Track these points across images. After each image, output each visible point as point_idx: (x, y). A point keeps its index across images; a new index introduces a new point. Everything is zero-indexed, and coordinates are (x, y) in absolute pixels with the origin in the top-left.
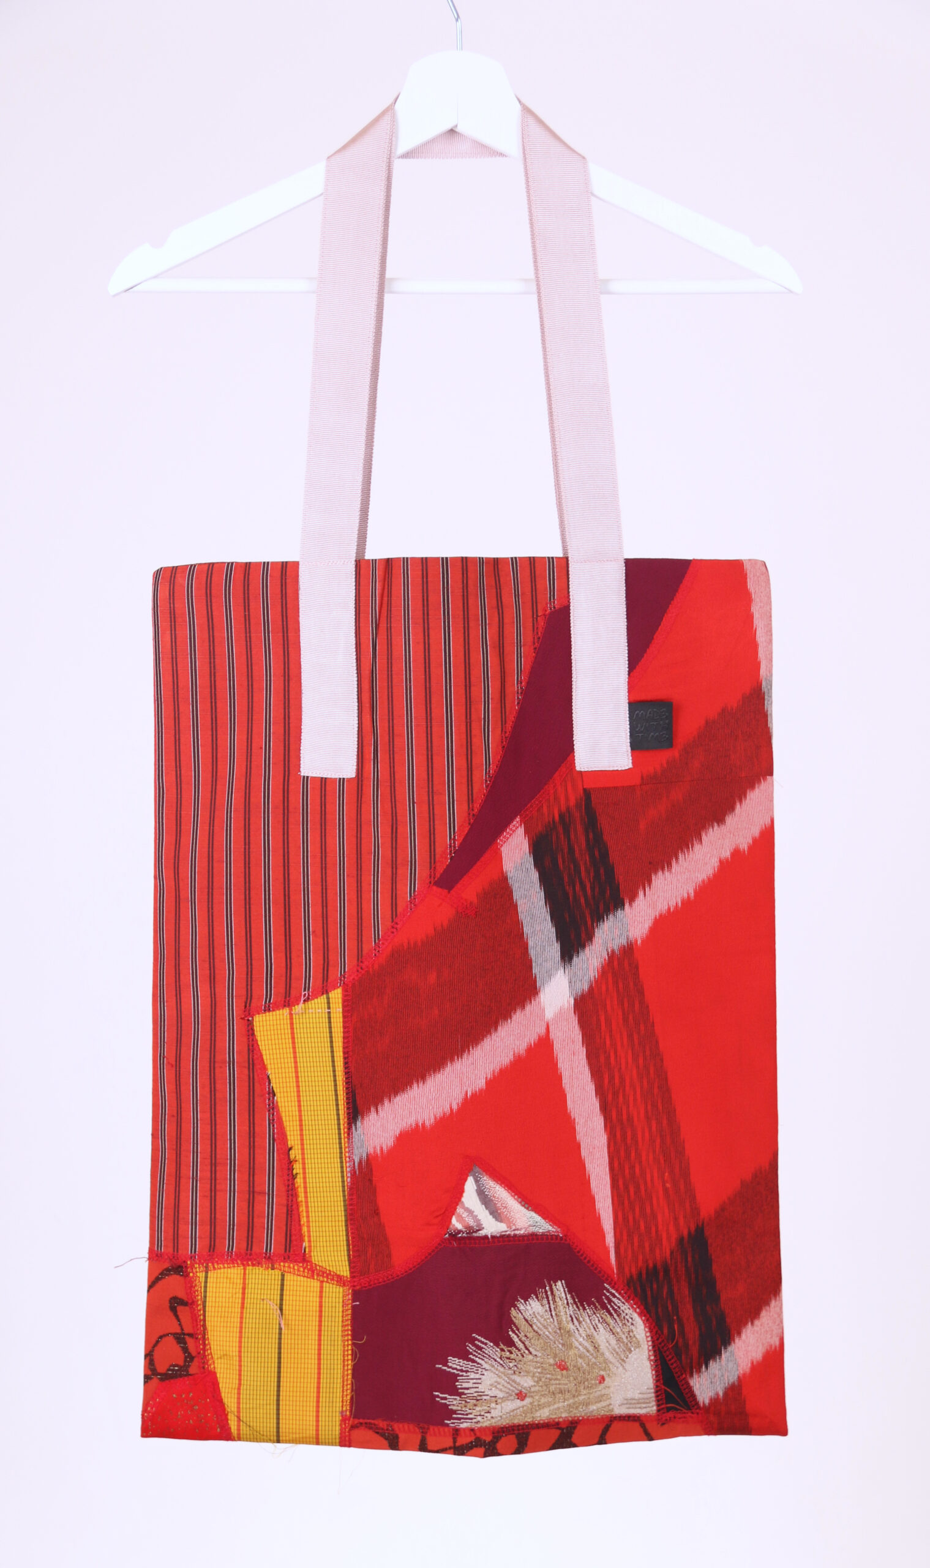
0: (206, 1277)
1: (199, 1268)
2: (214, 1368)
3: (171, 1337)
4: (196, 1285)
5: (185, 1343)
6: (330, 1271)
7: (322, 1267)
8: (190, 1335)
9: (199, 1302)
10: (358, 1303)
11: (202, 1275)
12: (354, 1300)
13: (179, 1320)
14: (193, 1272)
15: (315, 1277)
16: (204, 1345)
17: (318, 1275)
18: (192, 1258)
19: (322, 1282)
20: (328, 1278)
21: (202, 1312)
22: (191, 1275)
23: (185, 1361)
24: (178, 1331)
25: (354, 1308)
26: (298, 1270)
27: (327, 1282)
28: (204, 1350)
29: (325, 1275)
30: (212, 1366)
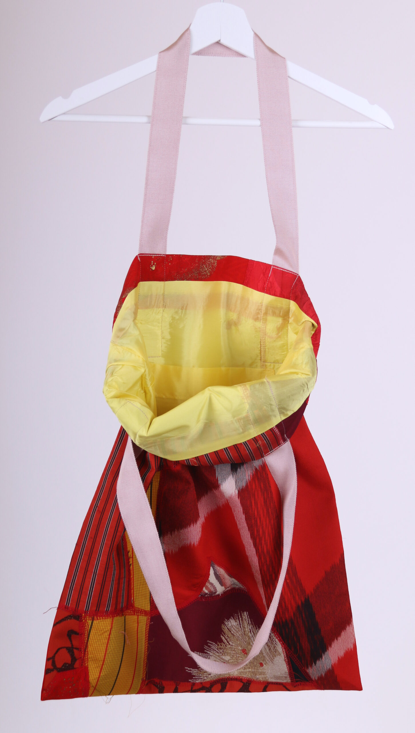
0: (92, 623)
1: (89, 618)
2: (88, 665)
3: (65, 650)
4: (85, 626)
5: (73, 652)
6: (142, 609)
7: (139, 608)
8: (76, 648)
9: (86, 634)
10: (153, 623)
11: (90, 622)
12: (150, 622)
13: (71, 641)
14: (85, 620)
15: (136, 614)
16: (85, 654)
17: (137, 613)
18: (85, 612)
19: (138, 616)
20: (140, 613)
21: (86, 639)
22: (84, 621)
23: (72, 661)
24: (70, 646)
25: (150, 626)
26: (130, 612)
27: (140, 615)
28: (84, 656)
29: (139, 612)
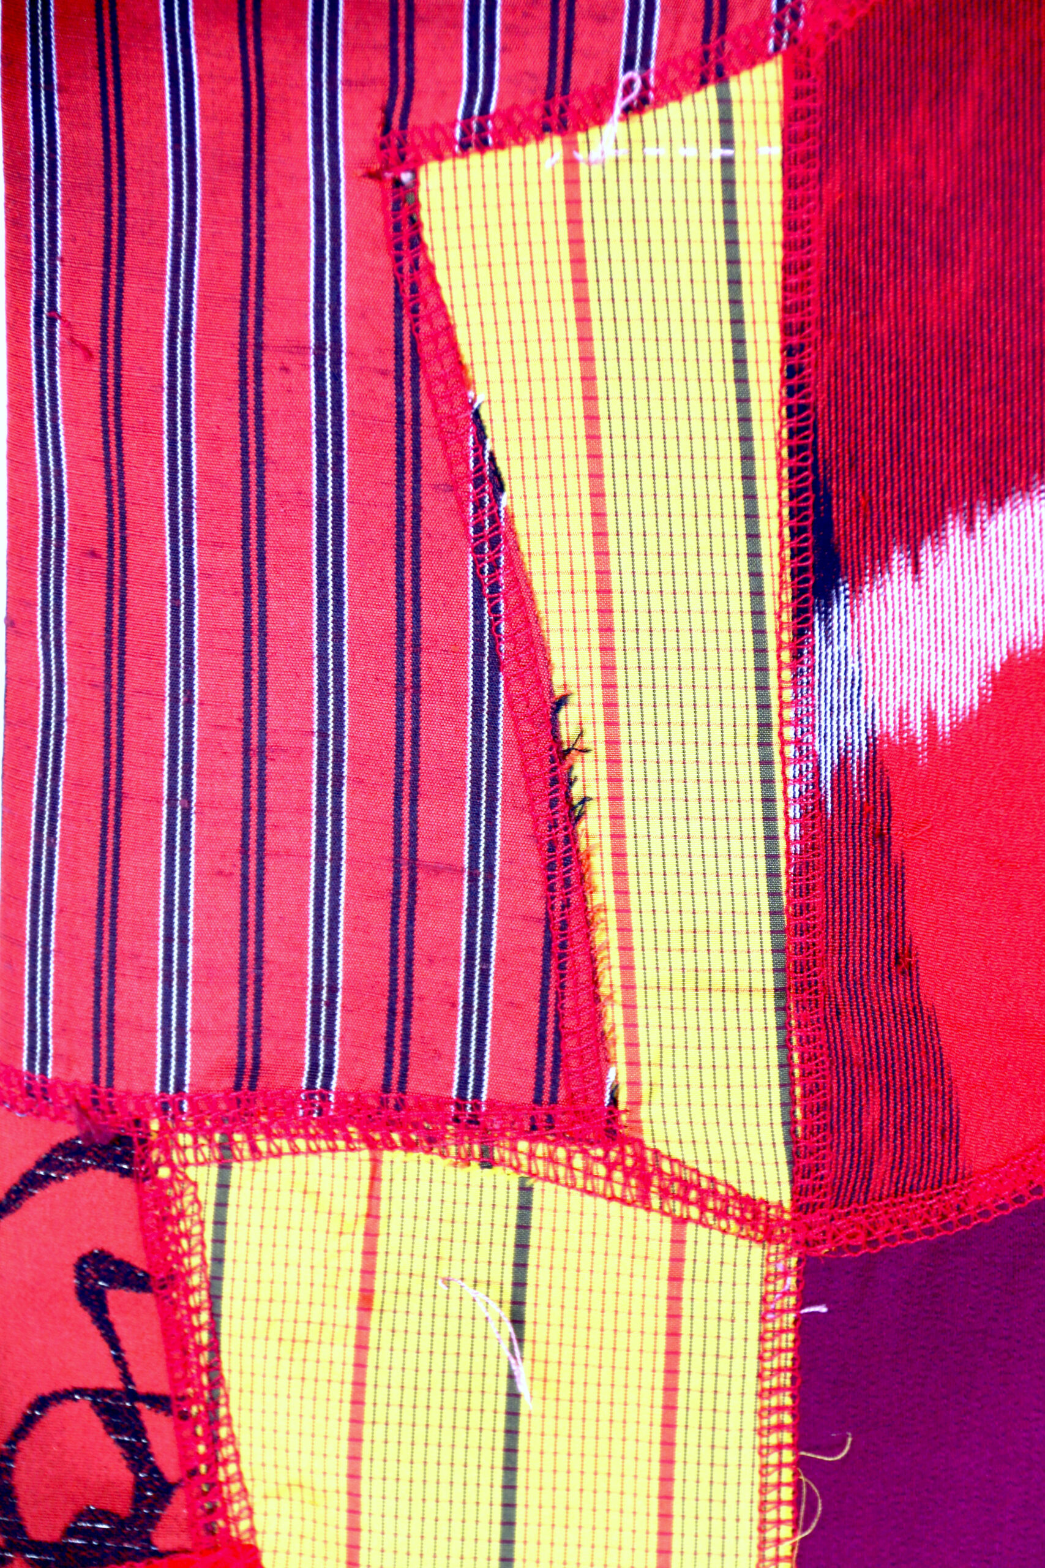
0: (223, 1186)
1: (197, 1146)
2: (252, 1530)
3: (83, 1405)
4: (182, 1215)
5: (139, 1431)
6: (712, 1179)
7: (682, 1164)
8: (158, 1402)
9: (195, 1280)
10: (823, 1309)
11: (205, 1177)
12: (805, 1297)
13: (113, 1341)
14: (169, 1163)
15: (655, 1202)
16: (215, 1443)
17: (664, 1193)
18: (167, 1106)
19: (682, 1221)
20: (703, 1209)
21: (204, 1317)
22: (164, 1173)
23: (138, 1499)
24: (113, 1381)
25: (803, 1325)
26: (588, 1174)
27: (699, 1222)
28: (214, 1463)
29: (693, 1195)
30: (244, 1525)
